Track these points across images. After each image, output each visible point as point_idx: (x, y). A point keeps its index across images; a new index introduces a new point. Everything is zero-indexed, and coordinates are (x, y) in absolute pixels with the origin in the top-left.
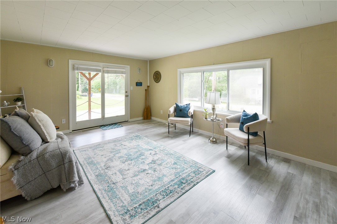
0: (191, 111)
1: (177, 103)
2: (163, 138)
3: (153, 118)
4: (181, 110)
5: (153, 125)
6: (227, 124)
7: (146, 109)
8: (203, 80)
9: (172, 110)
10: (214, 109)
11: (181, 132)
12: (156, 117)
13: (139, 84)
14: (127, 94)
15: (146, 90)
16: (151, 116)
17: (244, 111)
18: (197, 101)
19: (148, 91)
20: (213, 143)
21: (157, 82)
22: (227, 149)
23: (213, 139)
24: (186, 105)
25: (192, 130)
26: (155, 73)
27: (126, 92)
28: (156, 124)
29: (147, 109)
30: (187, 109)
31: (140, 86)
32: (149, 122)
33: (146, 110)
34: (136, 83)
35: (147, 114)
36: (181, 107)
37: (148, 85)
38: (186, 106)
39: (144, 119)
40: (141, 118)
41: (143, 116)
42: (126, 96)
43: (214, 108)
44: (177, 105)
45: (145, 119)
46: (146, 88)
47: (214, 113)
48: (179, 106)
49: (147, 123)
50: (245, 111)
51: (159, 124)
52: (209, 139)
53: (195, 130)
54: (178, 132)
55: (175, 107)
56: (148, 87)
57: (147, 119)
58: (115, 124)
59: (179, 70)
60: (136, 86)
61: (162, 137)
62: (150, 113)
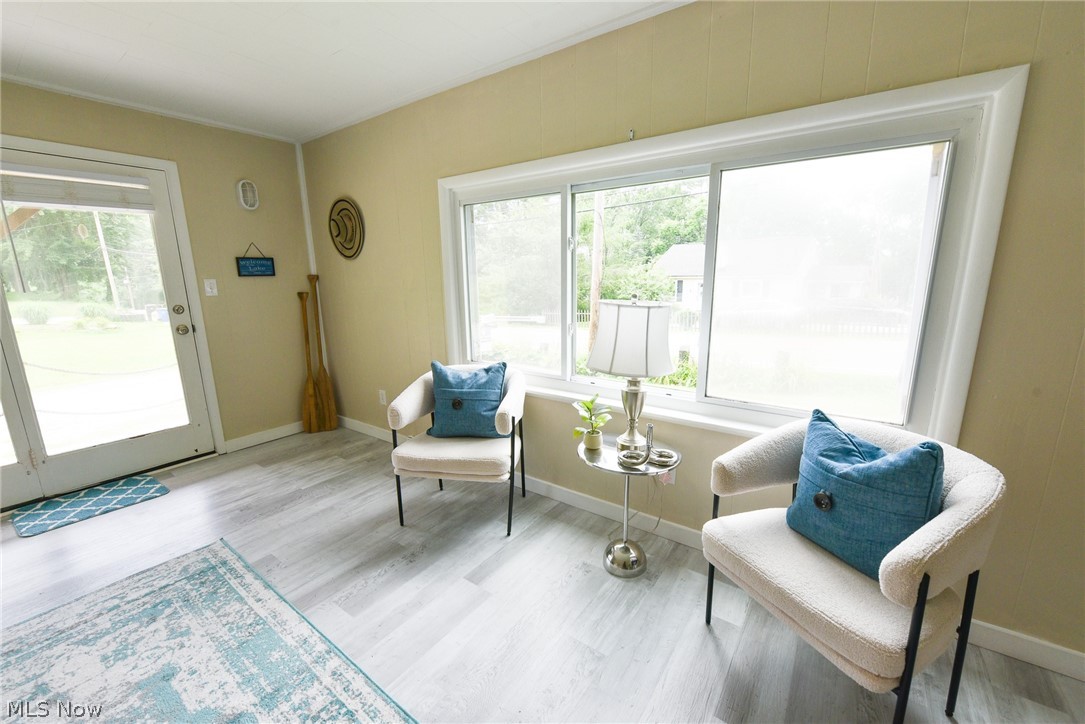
0: (512, 407)
1: (439, 365)
2: (359, 569)
3: (351, 423)
4: (457, 404)
5: (340, 462)
6: (716, 498)
7: (311, 386)
8: (569, 234)
9: (408, 403)
10: (632, 398)
11: (467, 505)
12: (361, 419)
13: (257, 266)
14: (184, 319)
15: (300, 295)
16: (340, 410)
17: (820, 417)
18: (542, 324)
19: (311, 300)
20: (627, 577)
21: (347, 253)
22: (708, 621)
23: (626, 550)
24: (487, 371)
25: (518, 483)
26: (337, 210)
27: (177, 310)
28: (359, 458)
29: (316, 385)
30: (495, 392)
31: (263, 275)
32: (325, 444)
33: (311, 391)
34: (238, 260)
35: (317, 405)
36: (462, 383)
37: (314, 271)
38: (483, 378)
39: (308, 429)
40: (294, 427)
41: (300, 417)
42: (181, 331)
43: (635, 395)
44: (440, 378)
45: (310, 432)
46: (305, 287)
47: (632, 420)
48: (451, 379)
49: (312, 456)
50: (827, 420)
51: (369, 455)
52: (609, 552)
53: (535, 483)
54: (452, 504)
55: (426, 383)
56: (313, 279)
57: (321, 428)
58: (129, 478)
59: (445, 185)
60: (240, 275)
61: (355, 562)
62: (332, 403)
